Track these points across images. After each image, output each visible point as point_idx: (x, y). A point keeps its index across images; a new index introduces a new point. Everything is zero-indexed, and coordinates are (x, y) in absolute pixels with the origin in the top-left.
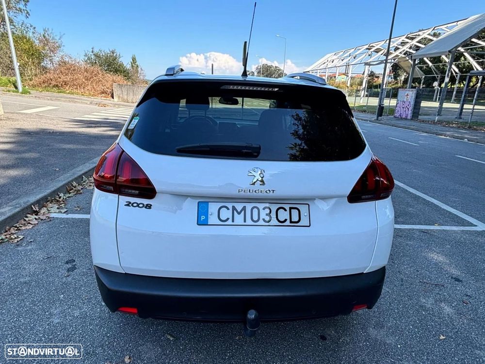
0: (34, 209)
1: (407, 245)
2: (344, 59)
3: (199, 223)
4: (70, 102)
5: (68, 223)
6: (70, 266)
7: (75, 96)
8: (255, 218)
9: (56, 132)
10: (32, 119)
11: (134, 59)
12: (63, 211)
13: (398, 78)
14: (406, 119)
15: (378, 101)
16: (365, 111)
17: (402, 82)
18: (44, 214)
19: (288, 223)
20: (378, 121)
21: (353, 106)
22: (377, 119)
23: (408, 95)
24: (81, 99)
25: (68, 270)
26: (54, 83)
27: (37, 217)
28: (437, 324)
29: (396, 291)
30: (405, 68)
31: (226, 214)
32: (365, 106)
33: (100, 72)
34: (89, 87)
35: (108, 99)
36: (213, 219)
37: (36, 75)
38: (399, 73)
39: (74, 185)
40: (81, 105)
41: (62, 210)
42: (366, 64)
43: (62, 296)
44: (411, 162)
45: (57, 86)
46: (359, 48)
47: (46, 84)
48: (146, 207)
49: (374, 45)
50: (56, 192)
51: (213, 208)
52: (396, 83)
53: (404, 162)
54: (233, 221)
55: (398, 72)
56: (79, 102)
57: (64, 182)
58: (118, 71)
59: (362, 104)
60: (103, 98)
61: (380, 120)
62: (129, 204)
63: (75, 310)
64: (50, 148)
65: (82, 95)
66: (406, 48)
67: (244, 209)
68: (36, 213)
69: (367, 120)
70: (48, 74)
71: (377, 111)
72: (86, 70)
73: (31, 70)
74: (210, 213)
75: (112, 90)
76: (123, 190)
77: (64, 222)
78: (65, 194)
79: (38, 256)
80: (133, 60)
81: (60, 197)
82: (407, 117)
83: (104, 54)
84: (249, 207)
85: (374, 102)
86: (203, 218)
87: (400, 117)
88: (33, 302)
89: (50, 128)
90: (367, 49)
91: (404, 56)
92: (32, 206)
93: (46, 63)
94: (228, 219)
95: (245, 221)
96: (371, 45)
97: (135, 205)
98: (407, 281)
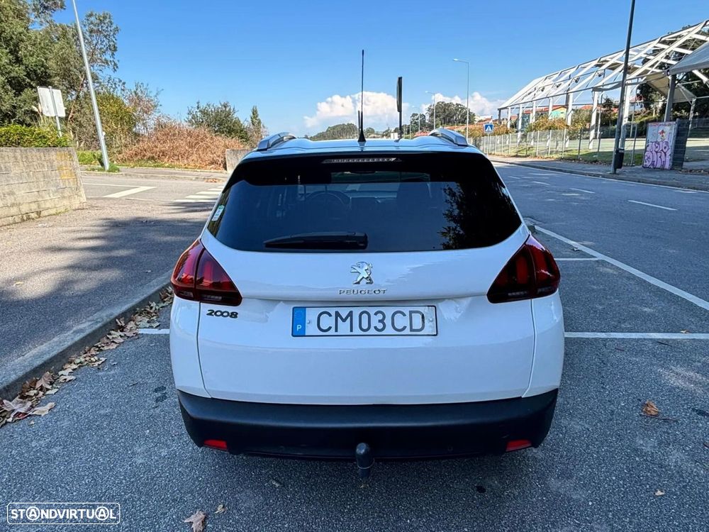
0: (119, 324)
1: (630, 362)
2: (560, 85)
3: (295, 334)
4: (169, 178)
5: (159, 341)
6: (160, 395)
7: (177, 170)
8: (365, 326)
9: (150, 222)
10: (121, 206)
11: (255, 112)
12: (155, 325)
13: (652, 106)
14: (662, 169)
15: (614, 143)
16: (595, 161)
17: (658, 111)
18: (131, 330)
19: (407, 331)
20: (615, 176)
21: (577, 154)
22: (615, 173)
23: (663, 132)
24: (184, 174)
25: (157, 400)
26: (148, 154)
27: (122, 334)
28: (655, 475)
29: (600, 429)
30: (662, 90)
31: (327, 322)
32: (595, 153)
33: (208, 135)
34: (194, 157)
35: (219, 171)
36: (311, 329)
37: (126, 146)
38: (653, 98)
39: (169, 291)
40: (183, 182)
41: (153, 325)
42: (595, 89)
43: (148, 431)
44: (659, 237)
45: (153, 158)
46: (583, 66)
47: (139, 157)
48: (231, 316)
49: (607, 58)
50: (146, 302)
51: (312, 315)
52: (649, 114)
53: (647, 237)
54: (336, 331)
55: (651, 97)
56: (182, 178)
57: (157, 288)
58: (233, 130)
59: (592, 151)
60: (212, 170)
61: (618, 174)
62: (211, 313)
63: (162, 448)
64: (142, 243)
65: (186, 168)
66: (660, 58)
67: (350, 314)
68: (122, 329)
69: (598, 175)
70: (141, 143)
71: (613, 160)
72: (190, 134)
73: (120, 140)
74: (307, 321)
75: (225, 159)
76: (205, 296)
77: (155, 339)
78: (157, 303)
79: (121, 383)
80: (254, 114)
81: (151, 308)
82: (663, 165)
83: (213, 110)
84: (357, 312)
85: (609, 145)
86: (299, 327)
87: (652, 167)
88: (114, 439)
89: (144, 216)
90: (597, 66)
91: (658, 71)
92: (117, 320)
93: (139, 128)
94: (330, 328)
95: (351, 331)
96: (602, 60)
97: (219, 313)
98: (619, 414)
